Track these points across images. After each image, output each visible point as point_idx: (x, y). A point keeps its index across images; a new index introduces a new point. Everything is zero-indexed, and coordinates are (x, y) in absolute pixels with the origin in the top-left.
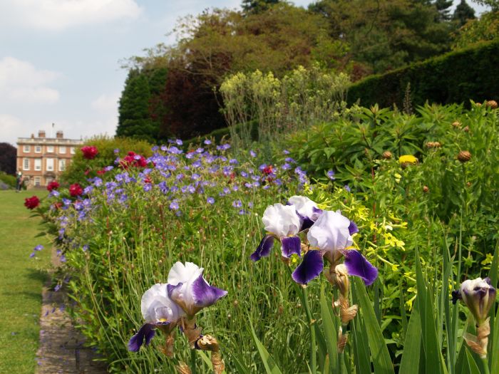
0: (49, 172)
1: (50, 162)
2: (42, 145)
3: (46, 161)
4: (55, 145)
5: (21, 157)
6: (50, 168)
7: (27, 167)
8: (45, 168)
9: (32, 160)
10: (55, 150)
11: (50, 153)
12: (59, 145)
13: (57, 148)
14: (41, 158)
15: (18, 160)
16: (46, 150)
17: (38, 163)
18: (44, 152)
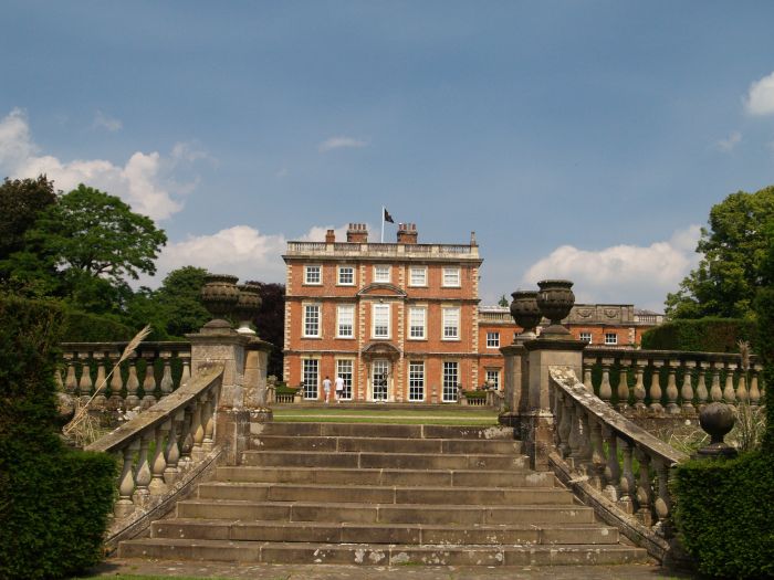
0: (378, 344)
1: (381, 314)
2: (357, 262)
3: (368, 309)
4: (395, 262)
5: (299, 300)
6: (382, 330)
7: (312, 328)
8: (368, 332)
9: (329, 306)
10: (395, 277)
11: (381, 287)
12: (408, 263)
13: (402, 271)
14: (356, 300)
15: (288, 306)
16: (369, 275)
17: (345, 315)
18: (362, 284)
